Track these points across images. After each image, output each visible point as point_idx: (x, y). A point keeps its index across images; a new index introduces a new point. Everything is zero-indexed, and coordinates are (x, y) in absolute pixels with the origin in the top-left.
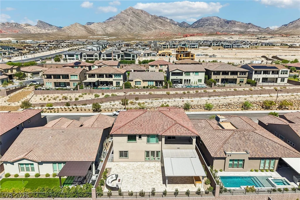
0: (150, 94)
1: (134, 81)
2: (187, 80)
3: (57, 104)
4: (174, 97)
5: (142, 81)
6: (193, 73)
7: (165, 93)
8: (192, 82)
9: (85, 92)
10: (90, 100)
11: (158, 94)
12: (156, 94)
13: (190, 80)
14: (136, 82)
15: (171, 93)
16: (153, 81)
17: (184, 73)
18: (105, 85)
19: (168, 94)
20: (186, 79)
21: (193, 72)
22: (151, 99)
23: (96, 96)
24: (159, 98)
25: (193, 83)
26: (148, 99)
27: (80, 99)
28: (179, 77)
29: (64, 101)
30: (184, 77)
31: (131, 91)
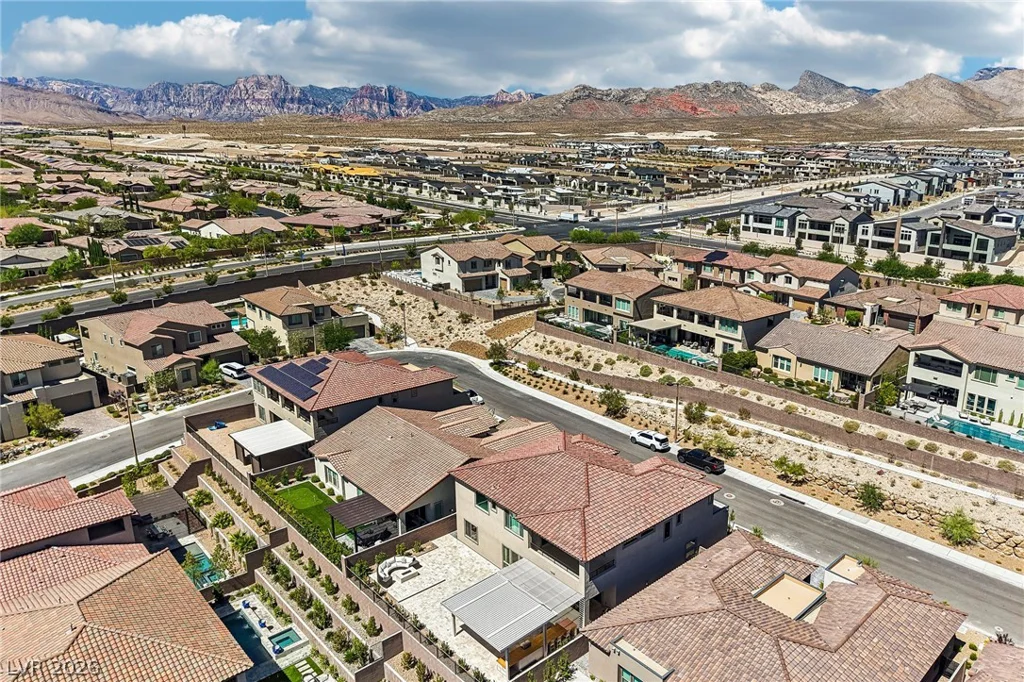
0: (789, 411)
1: (772, 352)
2: (982, 399)
3: (556, 367)
4: (868, 448)
5: (794, 358)
6: (1012, 376)
7: (840, 421)
8: (1001, 413)
9: (628, 353)
10: (622, 379)
11: (814, 417)
12: (808, 416)
13: (992, 403)
14: (776, 357)
15: (866, 429)
16: (832, 369)
17: (965, 368)
18: (696, 344)
19: (850, 430)
20: (977, 393)
21: (1012, 374)
22: (786, 429)
23: (646, 372)
24: (815, 433)
25: (1006, 418)
26: (779, 427)
27: (606, 370)
28: (945, 380)
29: (571, 364)
30: (966, 384)
31: (738, 385)
